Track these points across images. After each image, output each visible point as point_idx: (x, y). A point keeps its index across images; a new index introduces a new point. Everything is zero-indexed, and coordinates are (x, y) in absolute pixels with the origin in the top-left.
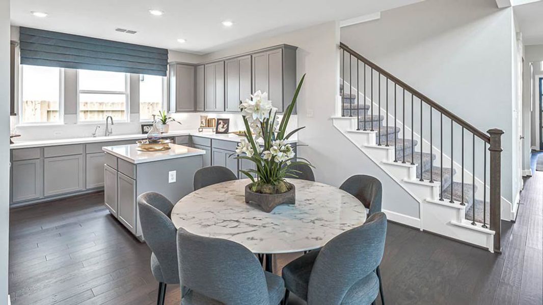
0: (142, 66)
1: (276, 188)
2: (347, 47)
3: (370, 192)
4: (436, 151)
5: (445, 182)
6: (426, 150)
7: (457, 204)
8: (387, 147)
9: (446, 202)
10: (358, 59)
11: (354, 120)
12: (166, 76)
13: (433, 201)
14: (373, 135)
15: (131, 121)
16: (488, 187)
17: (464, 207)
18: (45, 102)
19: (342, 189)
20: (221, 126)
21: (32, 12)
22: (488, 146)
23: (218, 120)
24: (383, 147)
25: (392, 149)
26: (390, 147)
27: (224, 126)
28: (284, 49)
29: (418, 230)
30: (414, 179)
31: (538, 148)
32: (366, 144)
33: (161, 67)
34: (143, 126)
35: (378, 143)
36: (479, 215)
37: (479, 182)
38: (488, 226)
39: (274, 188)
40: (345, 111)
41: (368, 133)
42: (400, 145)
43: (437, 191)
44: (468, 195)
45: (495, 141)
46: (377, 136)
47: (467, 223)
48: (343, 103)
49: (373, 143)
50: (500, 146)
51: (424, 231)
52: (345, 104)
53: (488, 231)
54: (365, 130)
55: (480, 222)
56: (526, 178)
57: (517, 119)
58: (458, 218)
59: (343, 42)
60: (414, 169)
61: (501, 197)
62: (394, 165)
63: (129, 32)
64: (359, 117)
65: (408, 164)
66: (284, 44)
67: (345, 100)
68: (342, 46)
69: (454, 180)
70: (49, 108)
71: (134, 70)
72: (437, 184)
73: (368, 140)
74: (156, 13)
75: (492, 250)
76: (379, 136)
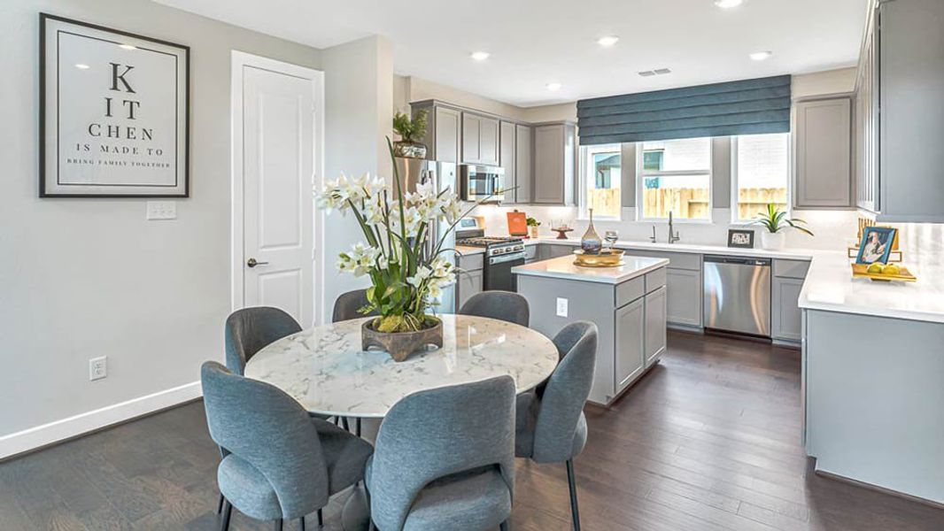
0: (731, 121)
12: (789, 131)
15: (714, 222)
18: (685, 189)
20: (871, 246)
21: (547, 85)
23: (871, 229)
27: (878, 246)
33: (773, 113)
34: (731, 232)
63: (649, 73)
70: (692, 198)
71: (718, 129)
74: (607, 42)
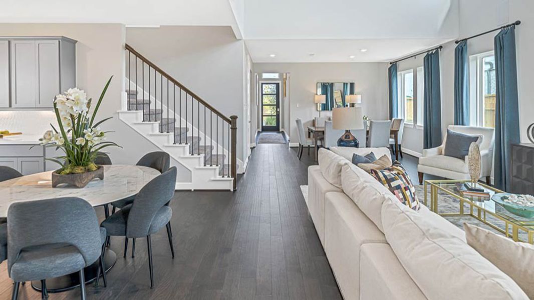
1: (87, 168)
2: (133, 49)
3: (160, 162)
4: (202, 135)
5: (207, 155)
6: (196, 135)
7: (214, 166)
8: (168, 134)
9: (208, 166)
10: (143, 61)
11: (140, 113)
13: (200, 168)
14: (157, 125)
16: (230, 154)
17: (218, 167)
19: (139, 165)
22: (230, 126)
24: (165, 133)
25: (172, 134)
26: (170, 133)
28: (61, 41)
29: (191, 190)
30: (188, 155)
31: (260, 130)
32: (151, 133)
35: (161, 131)
36: (226, 172)
37: (226, 152)
38: (231, 176)
39: (85, 168)
40: (131, 106)
41: (153, 124)
42: (177, 132)
43: (202, 160)
44: (220, 160)
45: (234, 123)
46: (159, 126)
47: (220, 178)
48: (129, 98)
49: (157, 132)
50: (236, 126)
51: (195, 190)
52: (131, 100)
53: (230, 179)
54: (150, 121)
55: (226, 175)
56: (252, 149)
57: (247, 110)
58: (215, 176)
59: (128, 44)
60: (187, 147)
61: (237, 158)
62: (173, 147)
64: (145, 111)
65: (183, 145)
66: (62, 37)
67: (131, 96)
68: (127, 47)
69: (213, 153)
72: (202, 155)
73: (153, 130)
75: (232, 190)
76: (161, 126)
